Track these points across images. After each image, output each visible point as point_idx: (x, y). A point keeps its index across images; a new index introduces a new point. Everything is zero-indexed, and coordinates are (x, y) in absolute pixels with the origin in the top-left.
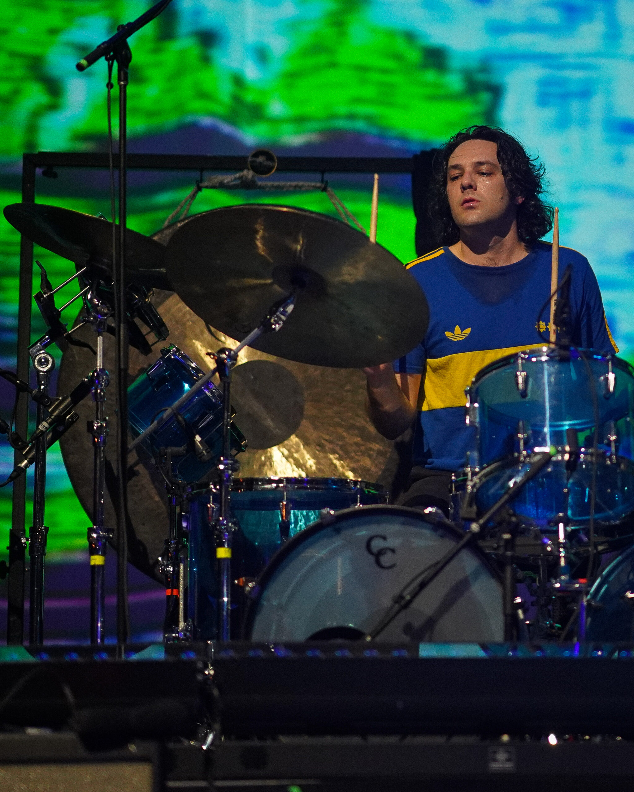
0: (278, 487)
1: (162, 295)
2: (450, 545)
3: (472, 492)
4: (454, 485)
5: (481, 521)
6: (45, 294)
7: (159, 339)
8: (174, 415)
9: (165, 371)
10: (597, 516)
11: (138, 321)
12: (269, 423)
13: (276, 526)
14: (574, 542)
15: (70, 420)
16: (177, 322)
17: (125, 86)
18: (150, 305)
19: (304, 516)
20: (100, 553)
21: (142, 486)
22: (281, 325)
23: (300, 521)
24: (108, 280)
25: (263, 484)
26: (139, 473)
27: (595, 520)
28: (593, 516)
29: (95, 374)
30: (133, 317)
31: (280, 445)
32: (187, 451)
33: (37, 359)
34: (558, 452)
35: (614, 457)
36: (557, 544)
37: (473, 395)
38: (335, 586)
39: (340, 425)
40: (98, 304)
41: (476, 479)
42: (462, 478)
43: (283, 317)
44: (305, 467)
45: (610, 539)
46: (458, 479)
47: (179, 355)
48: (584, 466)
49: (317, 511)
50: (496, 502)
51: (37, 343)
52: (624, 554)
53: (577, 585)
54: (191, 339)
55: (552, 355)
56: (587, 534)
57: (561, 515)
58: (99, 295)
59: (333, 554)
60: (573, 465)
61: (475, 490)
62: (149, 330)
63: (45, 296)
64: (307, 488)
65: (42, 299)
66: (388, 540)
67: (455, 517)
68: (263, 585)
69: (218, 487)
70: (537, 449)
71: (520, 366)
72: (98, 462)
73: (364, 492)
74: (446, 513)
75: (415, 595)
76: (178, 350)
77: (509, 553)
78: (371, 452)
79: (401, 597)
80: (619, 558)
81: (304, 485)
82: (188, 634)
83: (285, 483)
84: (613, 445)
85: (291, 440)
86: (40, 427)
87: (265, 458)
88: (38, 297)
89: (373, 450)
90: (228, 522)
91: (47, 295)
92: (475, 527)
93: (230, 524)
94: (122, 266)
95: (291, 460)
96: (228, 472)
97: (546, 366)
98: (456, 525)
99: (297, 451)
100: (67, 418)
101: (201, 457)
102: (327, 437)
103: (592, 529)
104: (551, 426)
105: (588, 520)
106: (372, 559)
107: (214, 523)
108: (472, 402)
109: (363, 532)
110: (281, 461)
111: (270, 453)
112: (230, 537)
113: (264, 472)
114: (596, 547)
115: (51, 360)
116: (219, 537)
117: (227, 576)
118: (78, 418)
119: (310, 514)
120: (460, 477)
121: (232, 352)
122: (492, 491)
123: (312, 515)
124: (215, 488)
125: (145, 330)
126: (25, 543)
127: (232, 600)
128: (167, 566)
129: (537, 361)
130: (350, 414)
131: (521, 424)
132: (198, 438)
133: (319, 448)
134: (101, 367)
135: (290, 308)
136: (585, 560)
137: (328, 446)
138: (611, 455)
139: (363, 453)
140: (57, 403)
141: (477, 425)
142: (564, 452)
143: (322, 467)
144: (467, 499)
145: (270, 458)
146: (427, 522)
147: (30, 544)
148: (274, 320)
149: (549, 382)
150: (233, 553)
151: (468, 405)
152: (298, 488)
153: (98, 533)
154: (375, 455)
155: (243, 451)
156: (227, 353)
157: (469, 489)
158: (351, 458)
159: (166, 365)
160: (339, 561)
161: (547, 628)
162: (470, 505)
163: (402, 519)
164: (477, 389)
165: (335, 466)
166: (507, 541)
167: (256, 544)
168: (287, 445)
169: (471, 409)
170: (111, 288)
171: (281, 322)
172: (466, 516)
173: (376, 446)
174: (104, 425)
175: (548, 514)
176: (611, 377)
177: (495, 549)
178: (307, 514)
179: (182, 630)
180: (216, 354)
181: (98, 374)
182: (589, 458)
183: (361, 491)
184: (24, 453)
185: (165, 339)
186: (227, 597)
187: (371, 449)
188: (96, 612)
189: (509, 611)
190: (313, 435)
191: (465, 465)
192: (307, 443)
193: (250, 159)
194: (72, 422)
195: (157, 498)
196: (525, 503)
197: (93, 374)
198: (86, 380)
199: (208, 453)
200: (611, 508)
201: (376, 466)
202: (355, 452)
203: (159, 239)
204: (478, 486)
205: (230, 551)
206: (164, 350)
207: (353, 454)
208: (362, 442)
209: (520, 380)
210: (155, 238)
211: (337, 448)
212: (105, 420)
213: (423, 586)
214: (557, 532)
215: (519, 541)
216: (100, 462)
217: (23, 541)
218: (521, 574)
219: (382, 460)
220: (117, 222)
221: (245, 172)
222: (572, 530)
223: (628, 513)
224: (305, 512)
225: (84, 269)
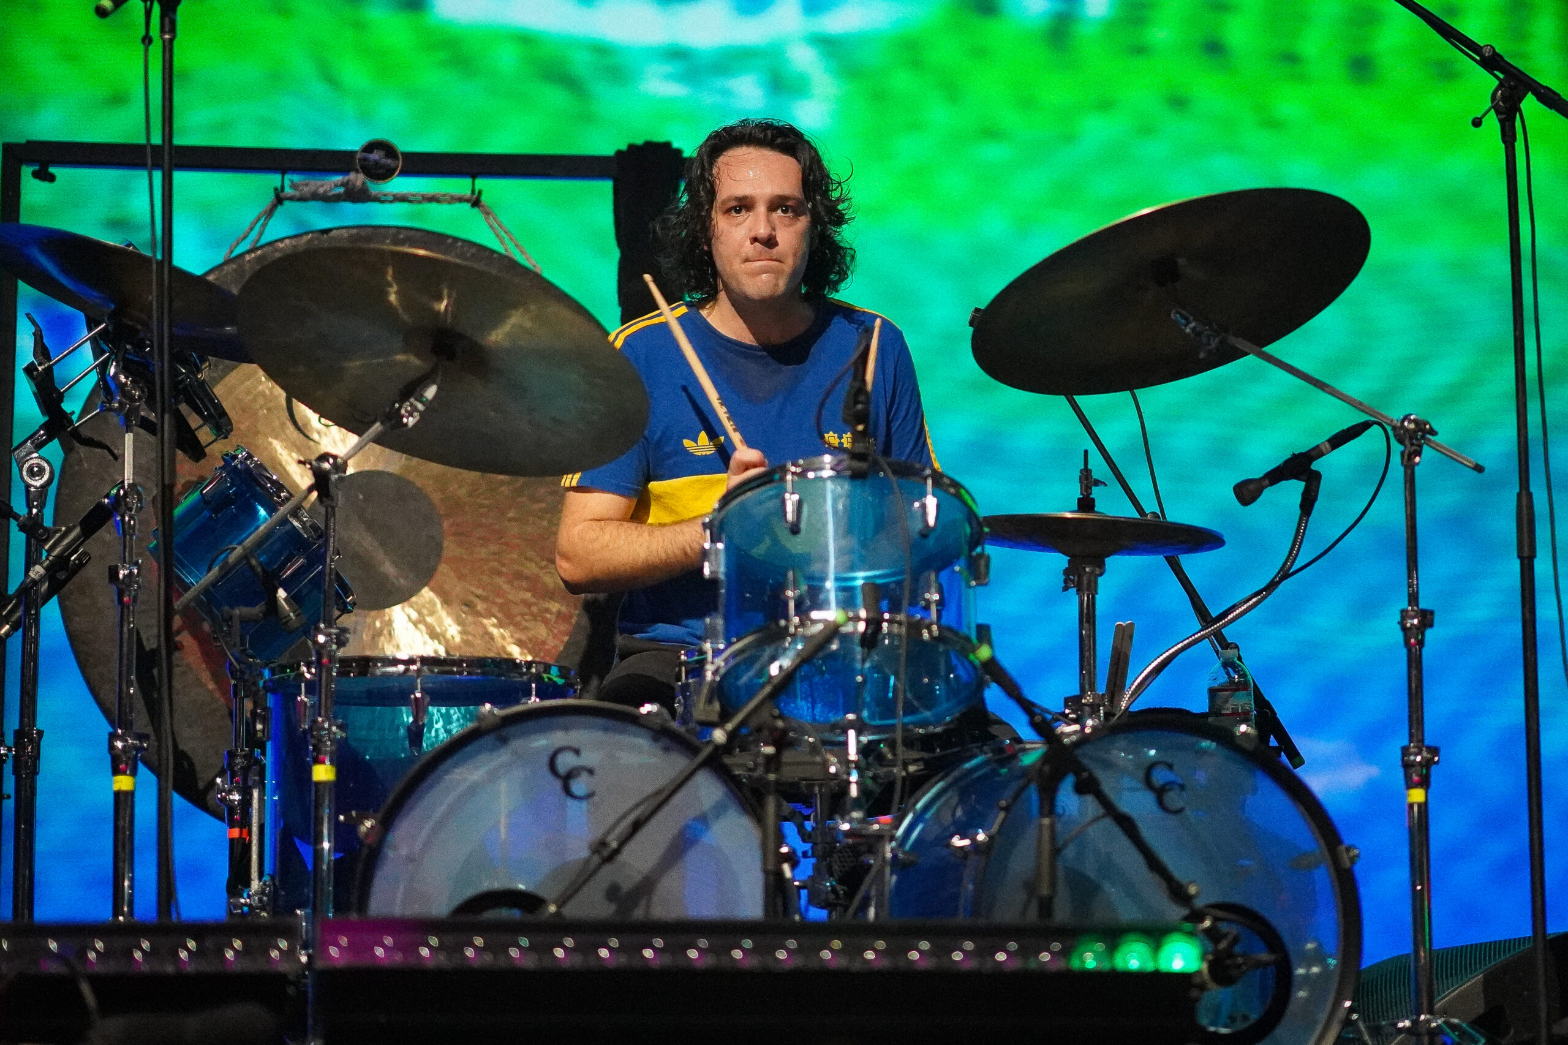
0: (407, 670)
1: (221, 367)
2: (678, 763)
3: (713, 681)
4: (683, 669)
5: (729, 726)
6: (40, 365)
7: (218, 436)
8: (245, 557)
9: (230, 488)
10: (907, 719)
11: (184, 408)
12: (389, 568)
13: (398, 730)
14: (871, 759)
15: (77, 562)
16: (244, 410)
17: (171, 41)
18: (202, 383)
19: (442, 715)
20: (128, 772)
21: (188, 665)
22: (418, 418)
23: (436, 723)
24: (140, 345)
25: (383, 666)
26: (183, 646)
27: (905, 726)
28: (900, 720)
29: (122, 492)
30: (178, 403)
31: (406, 604)
32: (265, 614)
33: (26, 466)
34: (850, 619)
35: (935, 628)
36: (845, 762)
37: (715, 530)
38: (496, 827)
39: (499, 574)
40: (126, 383)
41: (720, 661)
42: (696, 658)
43: (420, 406)
44: (444, 637)
45: (925, 755)
46: (690, 660)
47: (251, 463)
48: (887, 642)
49: (463, 708)
50: (750, 697)
51: (25, 441)
52: (950, 779)
53: (876, 827)
54: (266, 436)
55: (839, 468)
56: (892, 744)
57: (851, 716)
58: (126, 367)
59: (493, 776)
60: (870, 640)
61: (718, 679)
62: (201, 422)
63: (40, 369)
64: (452, 673)
65: (35, 373)
66: (583, 755)
67: (685, 720)
68: (387, 823)
69: (313, 670)
70: (815, 615)
71: (789, 486)
72: (125, 629)
73: (542, 679)
74: (673, 712)
75: (624, 841)
76: (250, 456)
77: (772, 777)
78: (548, 616)
79: (603, 844)
80: (941, 785)
81: (447, 668)
82: (265, 898)
83: (419, 664)
84: (934, 608)
85: (422, 596)
86: (32, 574)
87: (381, 622)
88: (29, 370)
89: (551, 613)
90: (330, 726)
91: (43, 367)
92: (719, 735)
93: (334, 729)
94: (166, 324)
95: (422, 627)
96: (331, 647)
97: (830, 485)
98: (687, 731)
99: (432, 613)
100: (73, 558)
101: (288, 621)
102: (479, 592)
103: (899, 741)
104: (837, 579)
105: (894, 725)
106: (558, 785)
107: (307, 727)
108: (713, 541)
109: (542, 742)
110: (407, 629)
111: (390, 616)
112: (334, 748)
113: (380, 645)
114: (905, 768)
115: (47, 468)
116: (316, 748)
117: (330, 808)
118: (90, 558)
119: (452, 712)
120: (693, 655)
121: (339, 460)
122: (744, 679)
123: (455, 713)
124: (309, 672)
125: (194, 421)
126: (6, 755)
127: (337, 847)
128: (230, 792)
129: (816, 478)
130: (514, 556)
131: (790, 575)
132: (282, 594)
133: (465, 609)
134: (131, 481)
135: (431, 392)
136: (889, 787)
137: (480, 606)
138: (931, 624)
139: (535, 617)
140: (58, 535)
141: (722, 577)
142: (857, 619)
143: (470, 638)
144: (705, 690)
145: (390, 623)
146: (643, 726)
147: (14, 756)
148: (406, 411)
149: (835, 511)
150: (339, 773)
151: (707, 546)
152: (438, 673)
153: (125, 741)
154: (553, 618)
155: (350, 612)
156: (331, 461)
157: (709, 676)
158: (517, 625)
159: (231, 479)
160: (503, 786)
161: (827, 893)
162: (710, 701)
163: (601, 721)
164: (722, 522)
165: (491, 637)
166: (769, 758)
167: (367, 757)
168: (416, 603)
169: (713, 552)
170: (143, 357)
171: (416, 414)
172: (703, 718)
173: (555, 607)
174: (136, 571)
175: (830, 715)
176: (931, 502)
177: (750, 770)
178: (448, 712)
179: (256, 893)
180: (314, 463)
181: (125, 492)
182: (895, 628)
183: (538, 678)
184: (4, 613)
185: (226, 438)
186: (329, 841)
187: (547, 610)
188: (121, 864)
189: (771, 867)
190: (457, 588)
191: (703, 639)
192: (447, 601)
193: (358, 156)
194: (80, 565)
195: (211, 686)
196: (795, 697)
197: (118, 491)
198: (106, 501)
199: (297, 616)
200: (928, 708)
201: (555, 636)
202: (523, 615)
203: (215, 279)
204: (722, 671)
205: (334, 769)
206: (227, 455)
207: (519, 618)
208: (534, 600)
209: (790, 508)
210: (211, 278)
211: (495, 610)
212: (136, 564)
213: (637, 826)
214: (845, 744)
215: (788, 756)
216: (129, 630)
217: (2, 752)
218: (787, 807)
219: (564, 627)
220: (159, 257)
221: (352, 176)
222: (870, 742)
223: (957, 715)
224: (443, 710)
225: (102, 326)
